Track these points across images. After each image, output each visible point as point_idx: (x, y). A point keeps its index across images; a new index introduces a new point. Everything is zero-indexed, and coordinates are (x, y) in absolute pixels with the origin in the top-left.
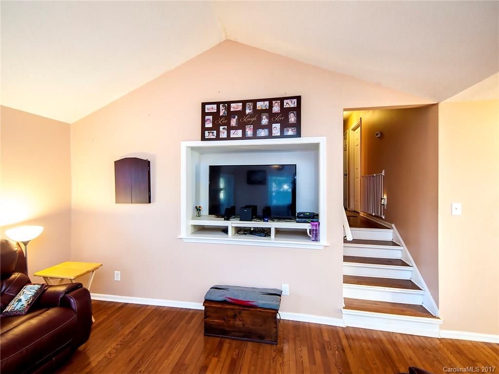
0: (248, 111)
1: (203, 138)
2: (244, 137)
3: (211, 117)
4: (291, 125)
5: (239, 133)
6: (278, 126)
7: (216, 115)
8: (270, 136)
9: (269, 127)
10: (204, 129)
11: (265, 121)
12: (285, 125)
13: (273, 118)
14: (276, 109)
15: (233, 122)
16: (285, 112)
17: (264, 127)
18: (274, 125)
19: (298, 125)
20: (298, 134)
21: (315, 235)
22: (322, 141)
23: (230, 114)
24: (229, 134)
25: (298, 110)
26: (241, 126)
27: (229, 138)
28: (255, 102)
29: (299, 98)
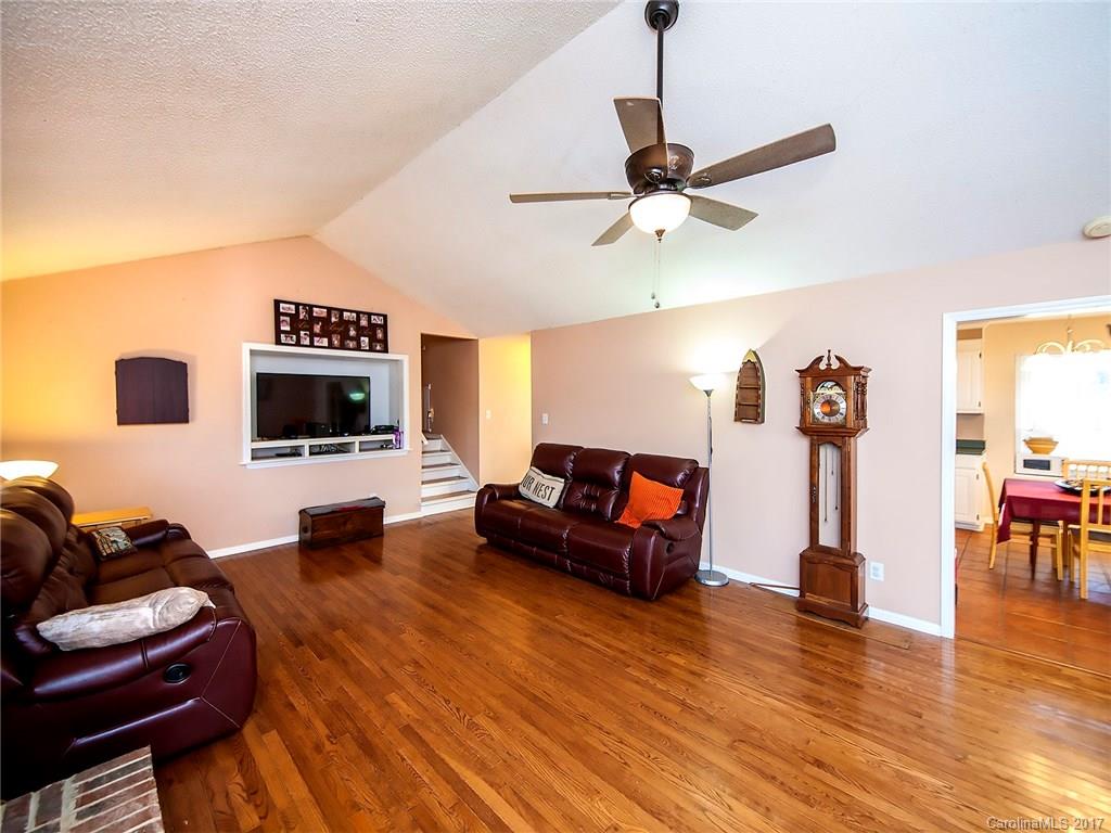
0: (333, 319)
1: (278, 342)
2: (331, 346)
3: (288, 319)
4: (379, 341)
5: (325, 342)
6: (367, 339)
7: (294, 318)
8: (358, 348)
9: (357, 339)
10: (278, 332)
11: (352, 333)
12: (373, 340)
13: (361, 331)
14: (364, 322)
15: (317, 329)
16: (373, 327)
17: (352, 339)
18: (362, 338)
19: (385, 342)
20: (386, 350)
21: (399, 444)
22: (405, 359)
23: (312, 320)
24: (312, 341)
25: (384, 327)
26: (325, 333)
27: (312, 345)
28: (341, 311)
29: (385, 317)
